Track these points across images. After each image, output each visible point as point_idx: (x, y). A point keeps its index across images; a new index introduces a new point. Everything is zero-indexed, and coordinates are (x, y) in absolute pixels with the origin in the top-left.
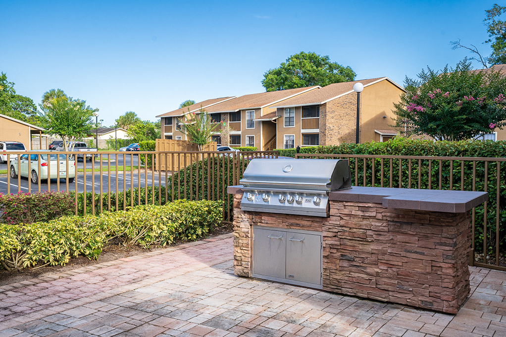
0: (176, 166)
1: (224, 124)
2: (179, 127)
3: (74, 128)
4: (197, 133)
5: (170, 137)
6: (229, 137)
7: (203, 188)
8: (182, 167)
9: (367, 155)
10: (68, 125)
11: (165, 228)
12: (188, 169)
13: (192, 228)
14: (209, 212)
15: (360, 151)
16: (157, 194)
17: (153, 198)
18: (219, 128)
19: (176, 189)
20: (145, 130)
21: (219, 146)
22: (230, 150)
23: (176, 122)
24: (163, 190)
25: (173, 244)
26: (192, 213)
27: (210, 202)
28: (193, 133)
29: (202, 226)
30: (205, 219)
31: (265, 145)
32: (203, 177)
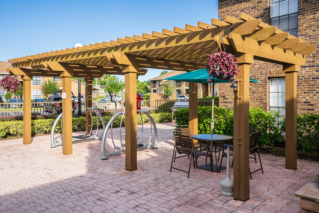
0: (158, 105)
1: (183, 84)
2: (160, 86)
3: (117, 89)
4: (168, 91)
5: (155, 91)
6: (185, 90)
7: (167, 110)
8: (162, 104)
9: (207, 101)
10: (115, 88)
11: (158, 119)
12: (163, 105)
13: (164, 120)
14: (169, 116)
15: (206, 100)
16: (155, 111)
17: (154, 112)
18: (180, 86)
19: (160, 110)
20: (143, 87)
21: (180, 95)
22: (185, 97)
23: (158, 83)
24: (157, 110)
25: (159, 123)
26: (164, 116)
27: (169, 113)
28: (166, 91)
29: (167, 119)
30: (168, 118)
31: (203, 94)
32: (167, 107)
